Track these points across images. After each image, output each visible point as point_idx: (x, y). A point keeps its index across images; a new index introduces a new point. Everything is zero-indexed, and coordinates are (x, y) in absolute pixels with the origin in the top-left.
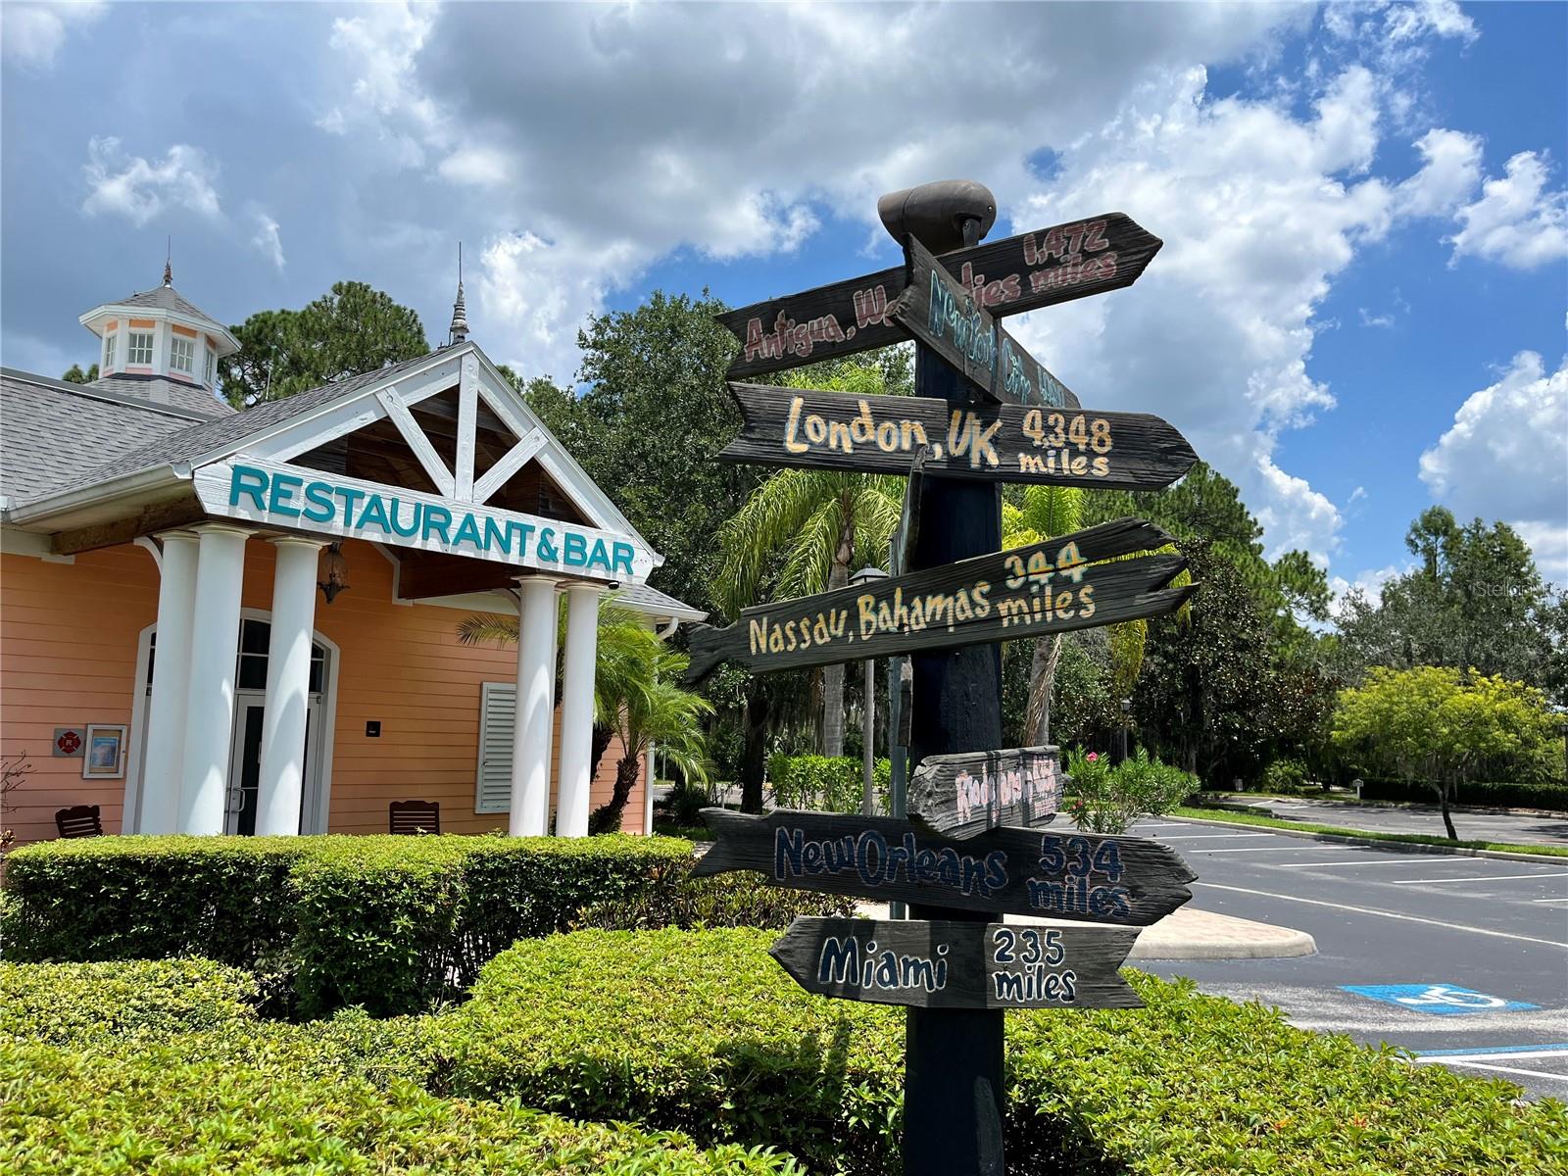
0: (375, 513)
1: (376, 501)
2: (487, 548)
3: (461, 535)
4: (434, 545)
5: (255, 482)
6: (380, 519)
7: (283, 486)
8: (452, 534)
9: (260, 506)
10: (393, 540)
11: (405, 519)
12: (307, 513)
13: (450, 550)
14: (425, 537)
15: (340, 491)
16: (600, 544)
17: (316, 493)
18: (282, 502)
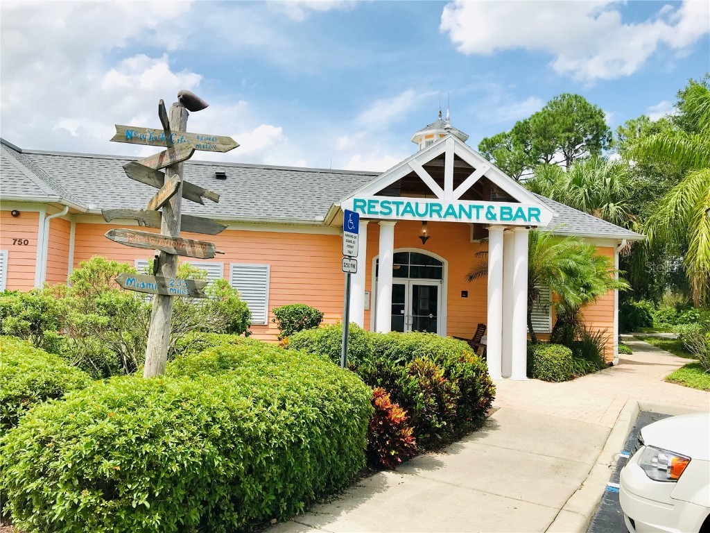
1: (409, 204)
2: (460, 217)
3: (447, 213)
4: (435, 218)
6: (411, 211)
7: (372, 204)
8: (443, 213)
9: (365, 212)
10: (417, 218)
11: (422, 210)
12: (381, 212)
13: (443, 220)
14: (431, 216)
15: (394, 203)
16: (520, 210)
17: (385, 205)
18: (372, 210)
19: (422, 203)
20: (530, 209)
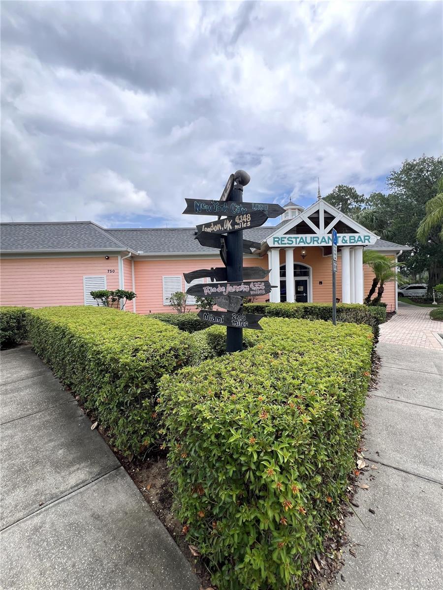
1: (302, 238)
2: (328, 243)
3: (322, 242)
4: (316, 244)
5: (277, 239)
6: (303, 242)
7: (283, 239)
8: (319, 241)
9: (279, 244)
10: (306, 245)
11: (309, 241)
12: (288, 243)
13: (319, 245)
14: (313, 243)
15: (294, 238)
16: (359, 237)
17: (289, 239)
18: (283, 242)
19: (309, 236)
20: (365, 237)
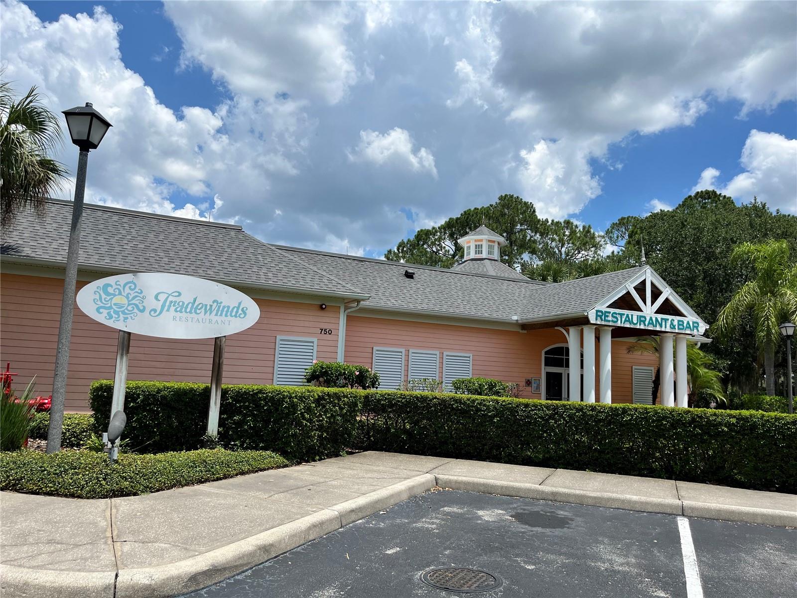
0: (628, 320)
1: (628, 315)
2: (656, 326)
3: (649, 323)
4: (642, 327)
5: (601, 314)
6: (629, 321)
7: (607, 314)
8: (647, 323)
9: (602, 320)
10: (632, 326)
11: (635, 321)
12: (612, 321)
13: (646, 328)
14: (640, 325)
15: (619, 314)
16: (688, 323)
17: (614, 315)
18: (606, 318)
20: (694, 323)
